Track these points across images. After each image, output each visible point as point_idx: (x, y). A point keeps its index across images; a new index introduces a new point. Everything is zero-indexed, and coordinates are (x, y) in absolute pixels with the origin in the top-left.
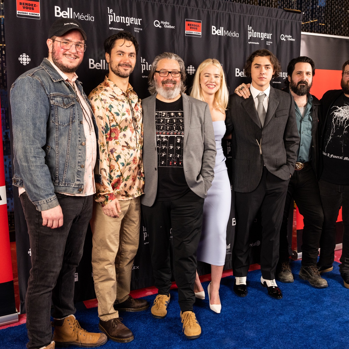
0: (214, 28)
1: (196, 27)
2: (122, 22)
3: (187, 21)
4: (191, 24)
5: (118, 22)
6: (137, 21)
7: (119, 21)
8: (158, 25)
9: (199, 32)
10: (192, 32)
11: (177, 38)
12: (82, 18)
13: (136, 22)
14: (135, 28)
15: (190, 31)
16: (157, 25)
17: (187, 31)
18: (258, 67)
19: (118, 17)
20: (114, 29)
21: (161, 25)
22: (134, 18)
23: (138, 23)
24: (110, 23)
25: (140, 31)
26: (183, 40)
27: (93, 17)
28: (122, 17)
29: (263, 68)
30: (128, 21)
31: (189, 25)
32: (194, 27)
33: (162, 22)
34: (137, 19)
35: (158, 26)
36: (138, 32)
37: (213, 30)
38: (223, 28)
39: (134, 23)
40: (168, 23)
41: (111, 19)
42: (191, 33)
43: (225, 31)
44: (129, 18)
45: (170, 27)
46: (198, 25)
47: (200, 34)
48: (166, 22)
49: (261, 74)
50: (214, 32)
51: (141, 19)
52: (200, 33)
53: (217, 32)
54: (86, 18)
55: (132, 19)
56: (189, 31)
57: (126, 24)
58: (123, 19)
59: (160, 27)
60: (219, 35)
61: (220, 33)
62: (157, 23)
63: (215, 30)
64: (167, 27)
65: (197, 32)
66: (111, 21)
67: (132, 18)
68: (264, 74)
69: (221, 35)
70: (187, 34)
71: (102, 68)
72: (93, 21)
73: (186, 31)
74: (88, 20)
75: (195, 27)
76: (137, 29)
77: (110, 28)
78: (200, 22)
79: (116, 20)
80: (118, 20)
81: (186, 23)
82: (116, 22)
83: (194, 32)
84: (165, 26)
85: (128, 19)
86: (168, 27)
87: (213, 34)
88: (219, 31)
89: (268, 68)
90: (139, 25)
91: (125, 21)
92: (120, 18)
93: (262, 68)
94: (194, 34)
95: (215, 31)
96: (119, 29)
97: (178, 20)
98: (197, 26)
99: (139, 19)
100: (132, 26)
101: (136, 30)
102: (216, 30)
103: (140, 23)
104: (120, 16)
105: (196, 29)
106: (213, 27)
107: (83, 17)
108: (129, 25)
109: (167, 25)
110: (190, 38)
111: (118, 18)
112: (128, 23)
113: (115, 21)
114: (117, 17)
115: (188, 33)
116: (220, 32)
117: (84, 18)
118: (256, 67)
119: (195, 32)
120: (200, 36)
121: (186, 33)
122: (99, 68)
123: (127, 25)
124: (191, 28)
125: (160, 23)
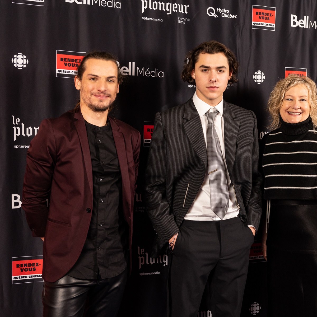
0: (294, 18)
1: (268, 17)
2: (160, 9)
3: (255, 7)
4: (260, 13)
5: (154, 9)
6: (183, 9)
7: (157, 8)
8: (213, 13)
9: (271, 24)
10: (262, 23)
11: (240, 30)
12: (103, 4)
13: (181, 10)
14: (179, 18)
15: (259, 22)
16: (211, 14)
17: (255, 22)
18: (206, 70)
19: (156, 2)
20: (149, 19)
21: (217, 13)
22: (179, 5)
23: (184, 11)
24: (143, 11)
25: (186, 22)
26: (248, 34)
27: (120, 3)
28: (161, 2)
29: (214, 71)
30: (169, 8)
31: (257, 13)
32: (264, 16)
33: (219, 10)
34: (182, 6)
35: (213, 15)
36: (184, 23)
37: (292, 20)
38: (308, 17)
39: (178, 10)
40: (228, 11)
41: (145, 6)
42: (260, 25)
43: (310, 21)
44: (171, 4)
45: (230, 16)
46: (271, 14)
47: (273, 27)
48: (224, 10)
49: (211, 81)
50: (294, 23)
51: (188, 6)
52: (274, 25)
53: (298, 24)
54: (110, 4)
55: (175, 6)
56: (257, 22)
57: (167, 12)
58: (162, 5)
59: (216, 16)
60: (302, 27)
61: (303, 25)
62: (211, 11)
63: (295, 20)
64: (225, 16)
65: (268, 24)
66: (144, 8)
67: (176, 4)
68: (215, 81)
69: (305, 27)
70: (254, 27)
71: (130, 74)
72: (120, 8)
73: (253, 22)
74: (112, 6)
75: (266, 16)
76: (182, 19)
77: (144, 18)
78: (274, 10)
79: (152, 7)
80: (155, 7)
81: (254, 11)
82: (152, 9)
83: (264, 23)
84: (223, 15)
85: (169, 5)
86: (227, 16)
87: (292, 25)
88: (302, 22)
89: (220, 71)
90: (185, 13)
91: (165, 8)
92: (158, 4)
93: (211, 72)
94: (264, 26)
95: (297, 22)
96: (156, 20)
97: (242, 7)
98: (269, 15)
99: (185, 6)
100: (175, 15)
101: (181, 21)
102: (298, 20)
103: (187, 11)
104: (158, 2)
105: (267, 19)
106: (292, 16)
107: (106, 3)
108: (171, 13)
109: (226, 13)
110: (258, 32)
111: (155, 4)
112: (169, 11)
113: (150, 8)
114: (153, 3)
115: (255, 25)
116: (304, 23)
117: (106, 5)
118: (202, 71)
119: (266, 23)
120: (273, 29)
121: (253, 25)
122: (127, 74)
123: (168, 14)
124: (260, 18)
125: (216, 10)
